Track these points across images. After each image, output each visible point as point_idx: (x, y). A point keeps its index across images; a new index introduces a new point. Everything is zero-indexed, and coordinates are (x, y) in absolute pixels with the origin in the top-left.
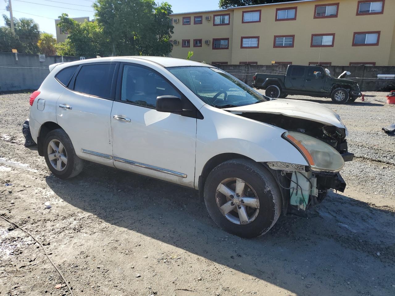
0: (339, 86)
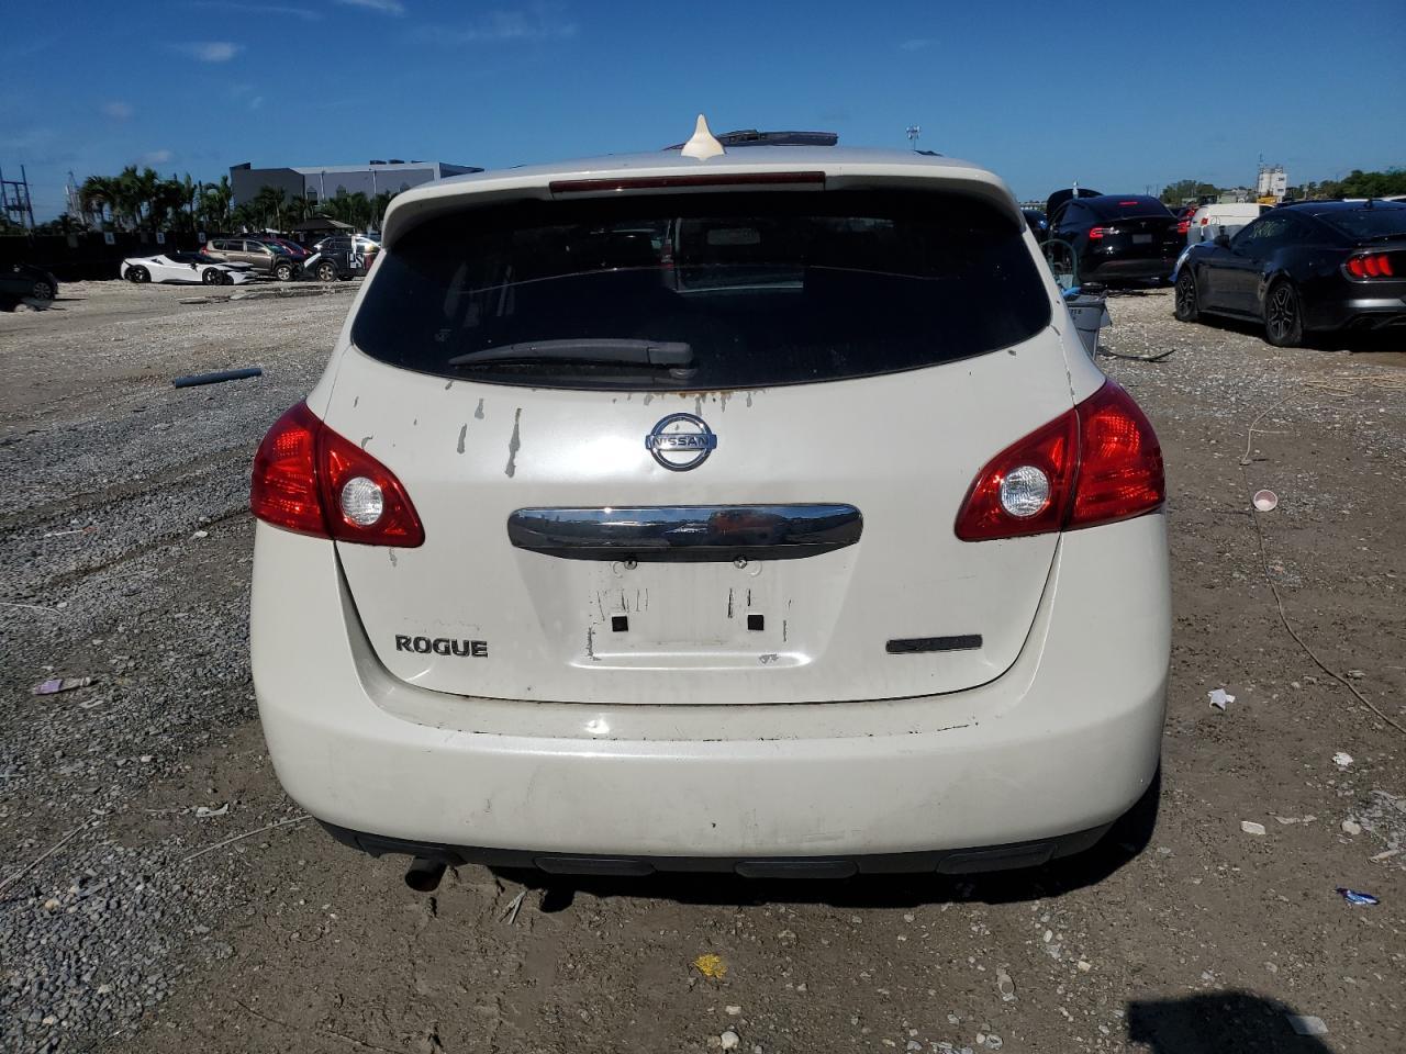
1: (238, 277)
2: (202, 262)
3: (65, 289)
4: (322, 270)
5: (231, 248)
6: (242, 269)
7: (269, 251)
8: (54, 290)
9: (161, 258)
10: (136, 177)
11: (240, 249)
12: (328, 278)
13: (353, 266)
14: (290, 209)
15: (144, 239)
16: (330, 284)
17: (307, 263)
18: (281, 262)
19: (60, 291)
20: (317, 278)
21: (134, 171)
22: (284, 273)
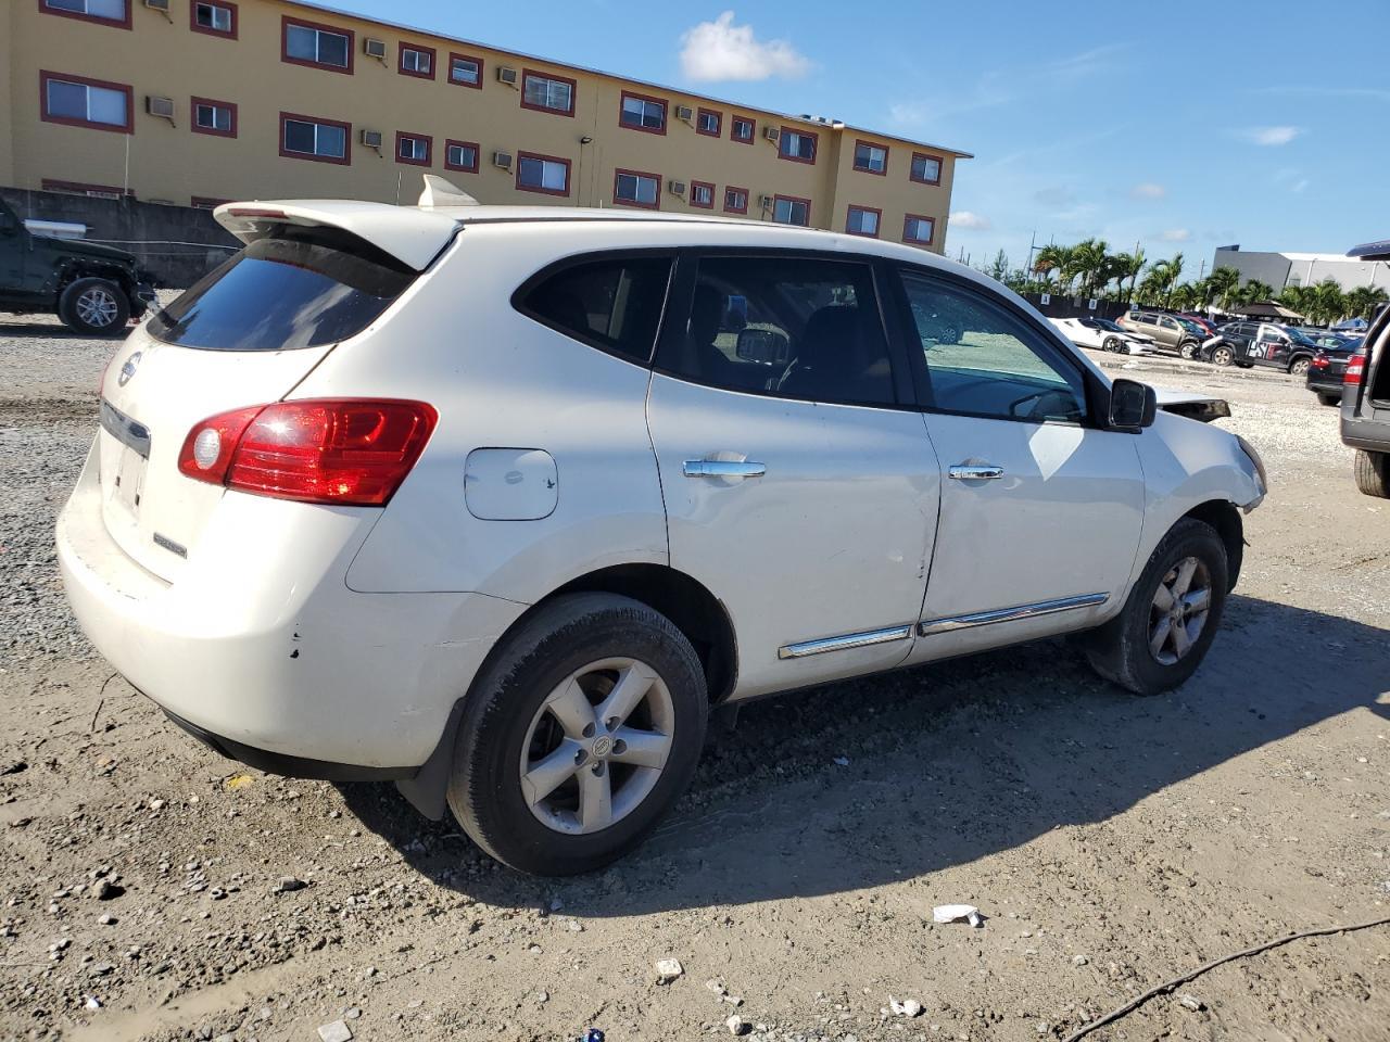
0: (81, 269)
1: (1135, 348)
2: (1107, 329)
3: (969, 336)
4: (1219, 353)
5: (1146, 320)
6: (1143, 341)
7: (1180, 328)
8: (959, 336)
9: (1074, 321)
10: (1090, 248)
11: (1153, 322)
12: (1223, 362)
13: (1252, 354)
14: (1242, 292)
15: (1077, 304)
16: (1221, 368)
17: (1206, 344)
18: (1190, 340)
19: (964, 338)
20: (1211, 361)
21: (1091, 243)
22: (1187, 350)
